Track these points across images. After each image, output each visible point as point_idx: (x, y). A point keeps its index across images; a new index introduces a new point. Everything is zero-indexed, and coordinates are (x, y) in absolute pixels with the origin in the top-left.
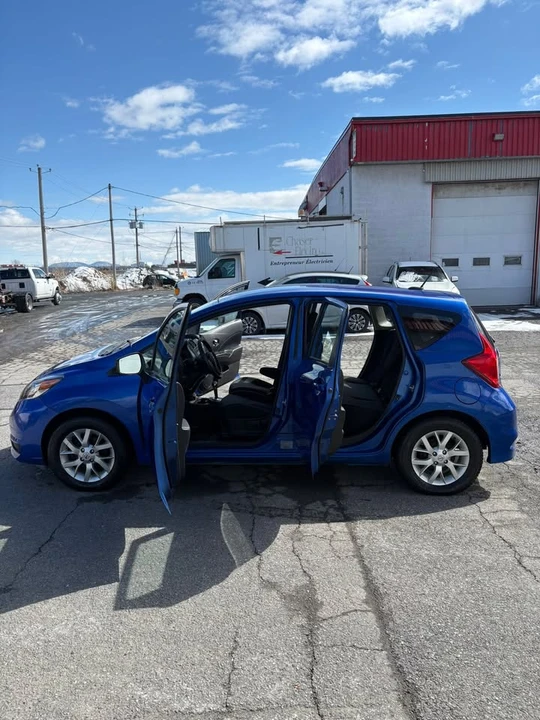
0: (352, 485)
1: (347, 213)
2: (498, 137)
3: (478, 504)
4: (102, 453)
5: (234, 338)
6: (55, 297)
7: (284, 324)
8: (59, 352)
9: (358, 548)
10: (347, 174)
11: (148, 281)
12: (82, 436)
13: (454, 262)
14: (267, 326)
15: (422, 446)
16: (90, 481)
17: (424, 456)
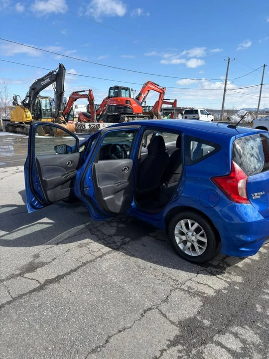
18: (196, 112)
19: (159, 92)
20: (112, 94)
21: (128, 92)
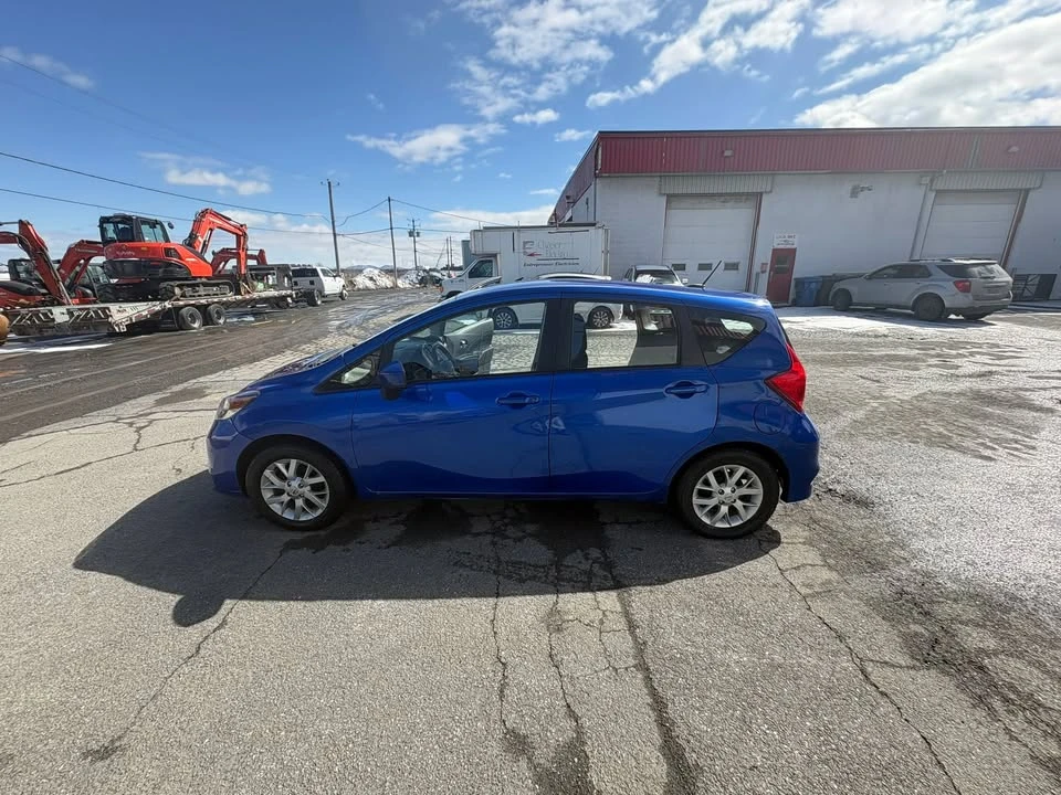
0: (617, 522)
1: (591, 220)
2: (728, 153)
3: (772, 552)
4: (315, 488)
5: (484, 338)
6: (342, 293)
7: (539, 320)
8: (330, 343)
9: (640, 648)
10: (592, 186)
11: (423, 281)
12: (287, 467)
13: (681, 267)
14: (520, 322)
15: (707, 483)
16: (302, 519)
17: (708, 495)
18: (314, 272)
19: (233, 233)
20: (111, 234)
21: (158, 229)
